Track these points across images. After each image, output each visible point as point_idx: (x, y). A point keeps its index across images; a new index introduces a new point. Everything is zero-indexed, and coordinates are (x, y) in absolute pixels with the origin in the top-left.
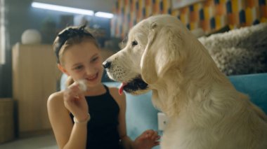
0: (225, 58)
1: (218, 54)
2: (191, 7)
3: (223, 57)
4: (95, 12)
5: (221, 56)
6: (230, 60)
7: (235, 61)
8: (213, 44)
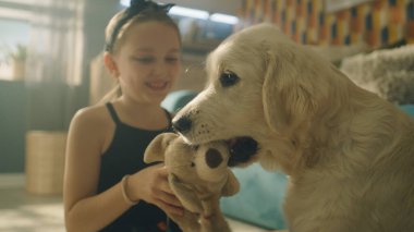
0: (390, 86)
1: (380, 79)
2: (354, 11)
3: (387, 83)
4: (211, 13)
5: (383, 82)
6: (397, 89)
7: (403, 90)
8: (375, 65)
